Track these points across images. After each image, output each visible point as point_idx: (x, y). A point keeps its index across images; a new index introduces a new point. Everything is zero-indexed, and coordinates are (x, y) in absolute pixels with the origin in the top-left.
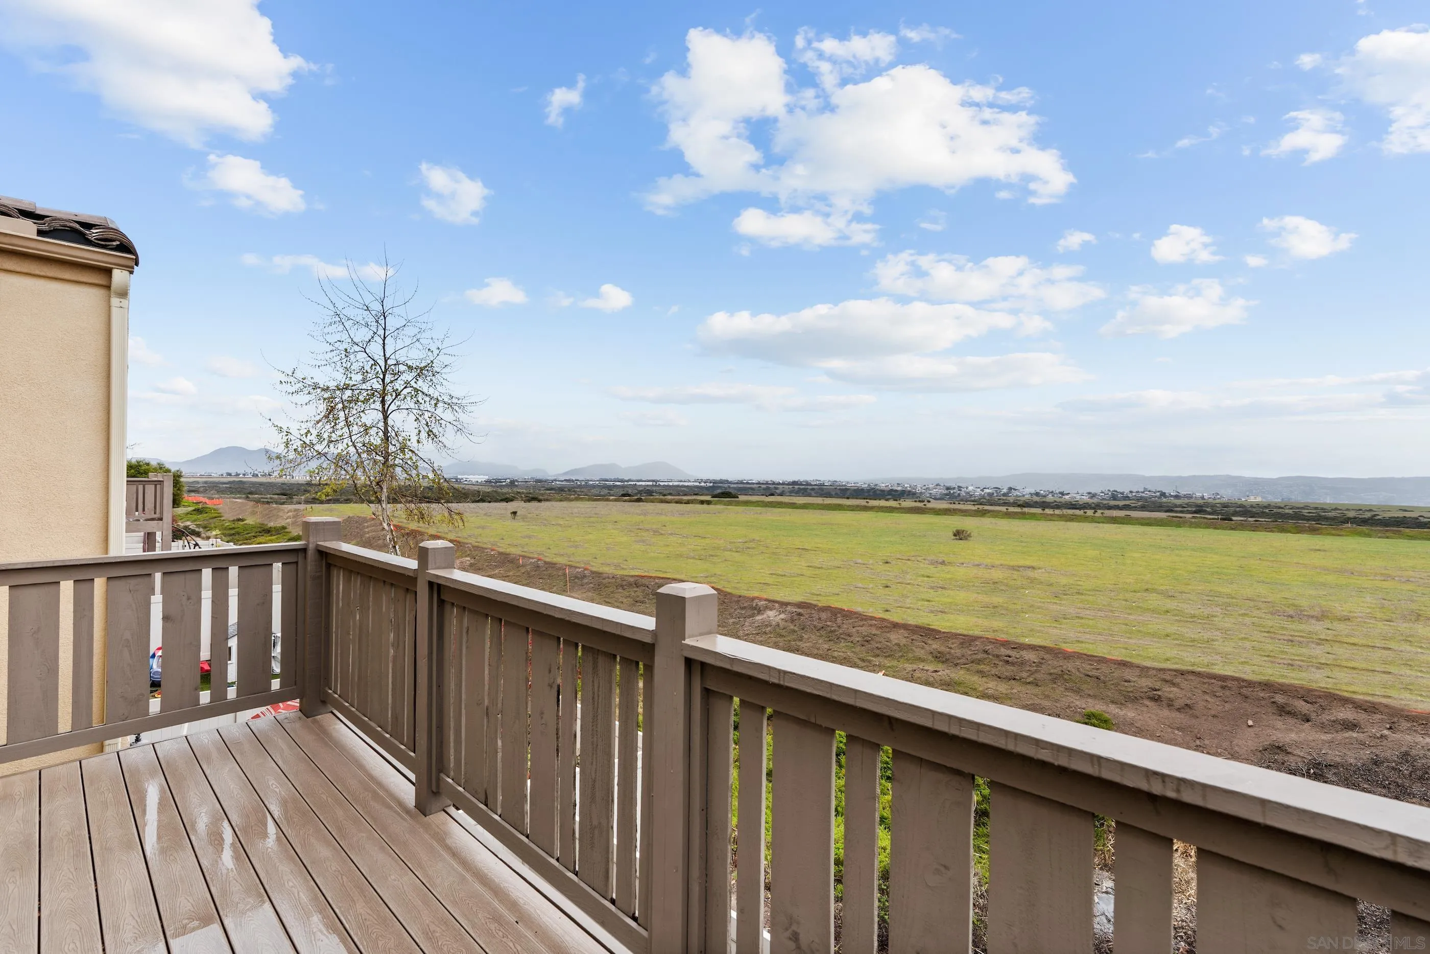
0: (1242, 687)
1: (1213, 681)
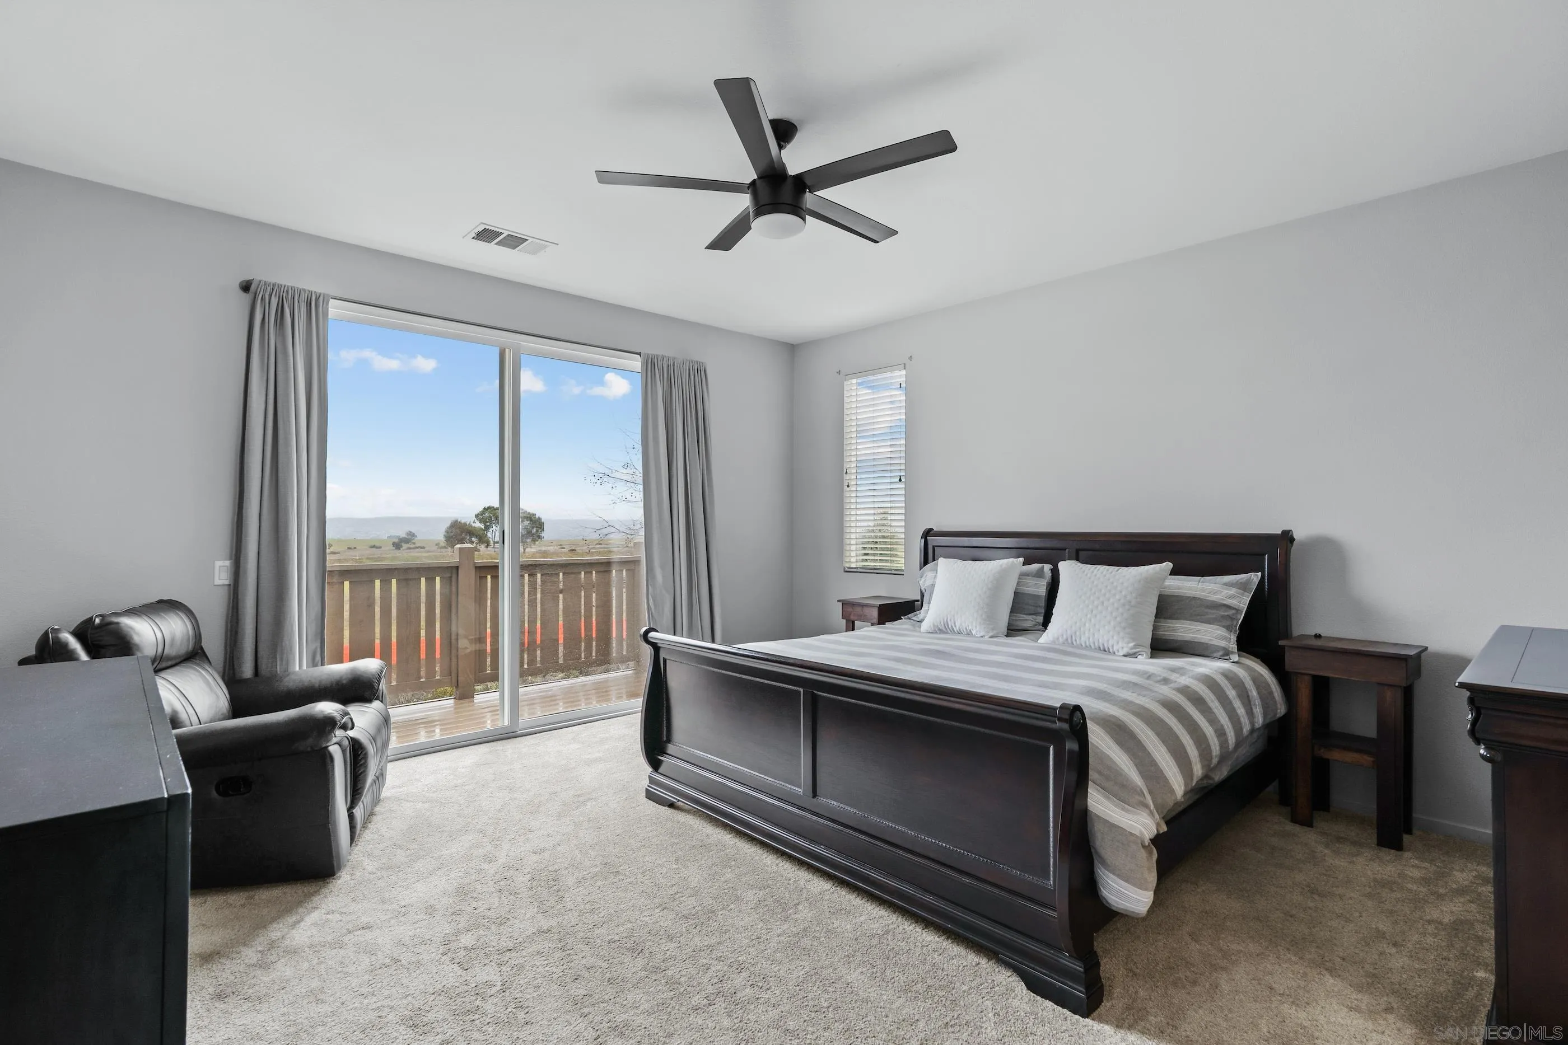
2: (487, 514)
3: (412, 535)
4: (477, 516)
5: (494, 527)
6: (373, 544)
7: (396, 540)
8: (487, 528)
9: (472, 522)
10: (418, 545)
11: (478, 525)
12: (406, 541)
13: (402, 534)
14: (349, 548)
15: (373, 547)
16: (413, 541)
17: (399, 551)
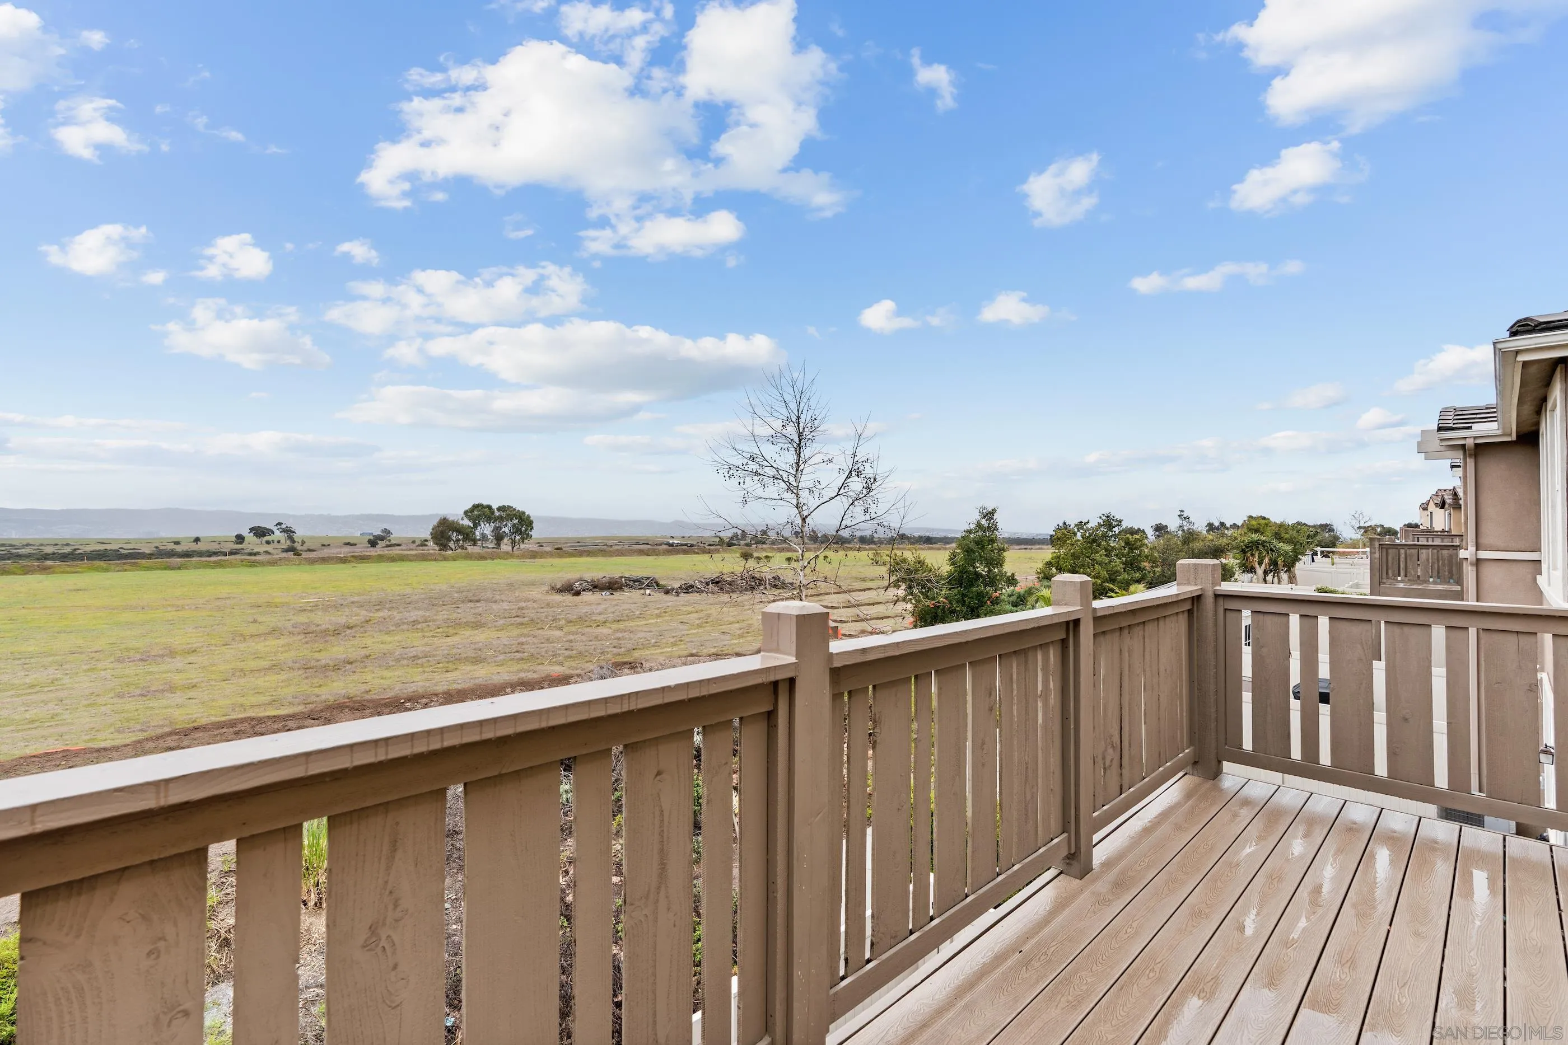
0: (253, 727)
1: (224, 730)
2: (476, 513)
3: (387, 532)
4: (466, 513)
5: (482, 525)
6: (347, 541)
7: (371, 538)
8: (476, 525)
9: (460, 518)
10: (393, 542)
11: (467, 522)
12: (382, 538)
13: (377, 532)
14: (323, 545)
15: (348, 544)
16: (388, 539)
17: (375, 549)
